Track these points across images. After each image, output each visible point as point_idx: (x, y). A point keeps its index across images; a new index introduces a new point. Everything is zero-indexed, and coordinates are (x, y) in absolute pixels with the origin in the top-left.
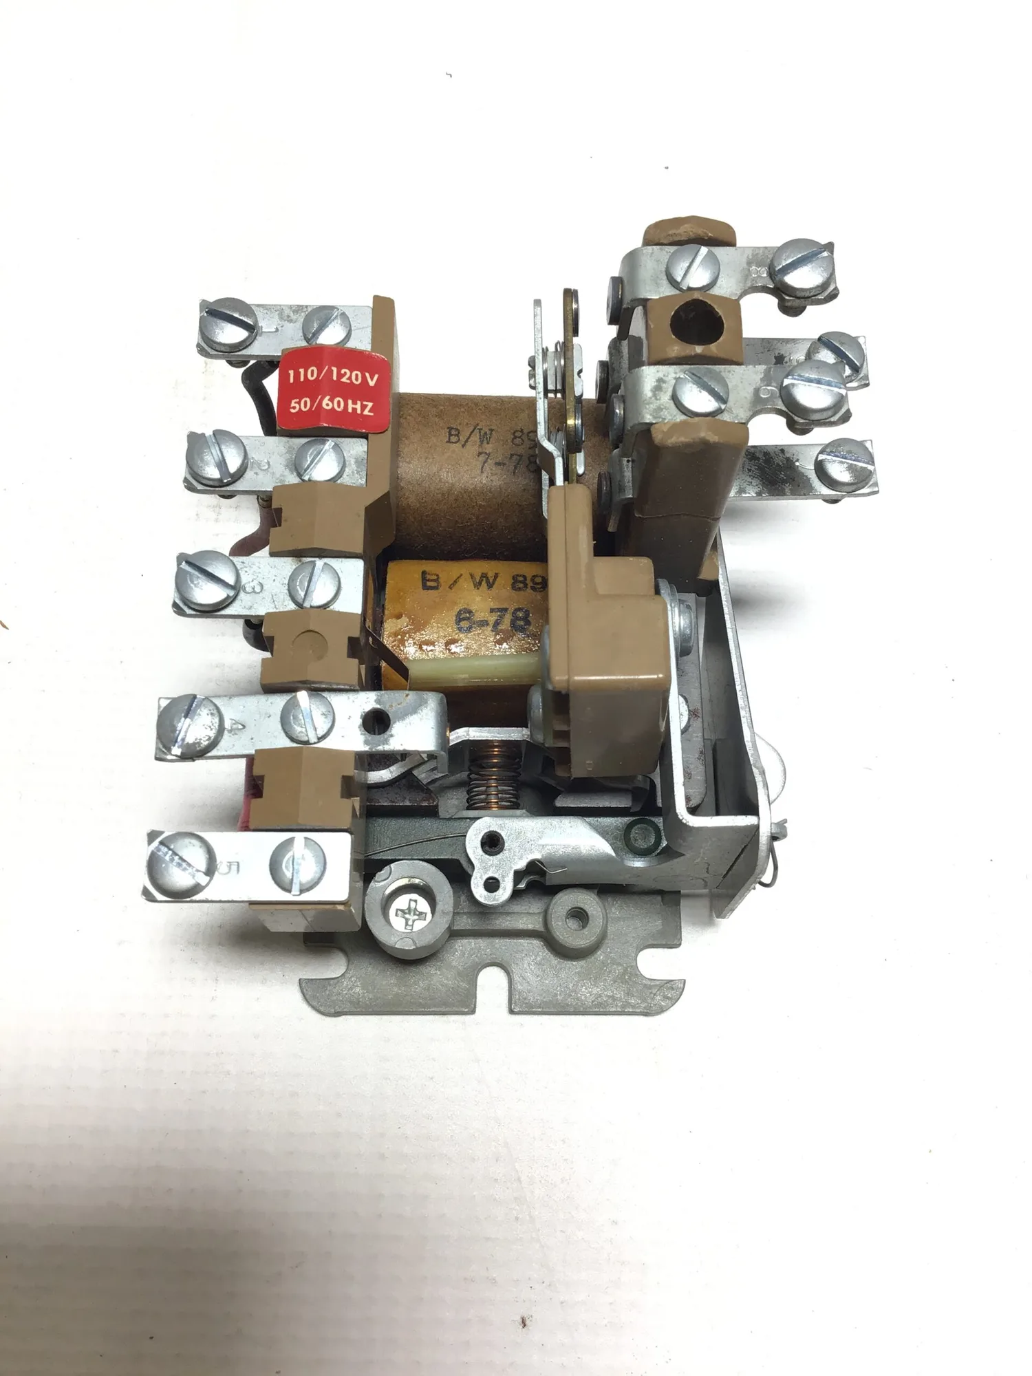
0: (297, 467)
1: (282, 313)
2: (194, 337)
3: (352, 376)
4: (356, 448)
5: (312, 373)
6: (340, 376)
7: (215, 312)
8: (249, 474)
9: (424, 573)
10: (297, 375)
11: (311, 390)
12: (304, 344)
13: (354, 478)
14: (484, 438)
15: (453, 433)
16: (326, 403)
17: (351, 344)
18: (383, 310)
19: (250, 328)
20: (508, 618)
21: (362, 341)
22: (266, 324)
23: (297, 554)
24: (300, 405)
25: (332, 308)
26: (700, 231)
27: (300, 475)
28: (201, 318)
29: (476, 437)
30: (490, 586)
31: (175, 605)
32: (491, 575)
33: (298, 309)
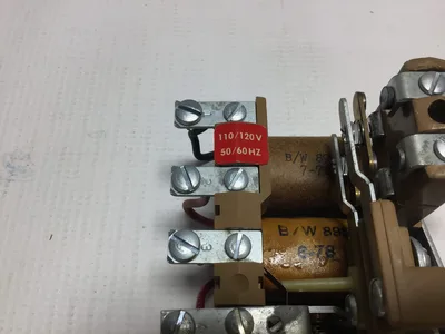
0: (225, 183)
1: (214, 106)
2: (173, 119)
3: (250, 137)
4: (253, 171)
5: (231, 136)
6: (244, 137)
7: (183, 107)
8: (202, 186)
9: (279, 227)
10: (223, 136)
11: (230, 144)
12: (224, 121)
13: (253, 188)
14: (303, 159)
15: (288, 156)
16: (239, 151)
17: (246, 120)
18: (261, 104)
19: (199, 114)
20: (324, 251)
21: (251, 119)
22: (206, 112)
23: (228, 229)
24: (225, 152)
25: (237, 103)
26: (435, 65)
27: (227, 187)
28: (176, 111)
29: (299, 158)
30: (313, 234)
31: (168, 258)
32: (312, 227)
33: (221, 104)
